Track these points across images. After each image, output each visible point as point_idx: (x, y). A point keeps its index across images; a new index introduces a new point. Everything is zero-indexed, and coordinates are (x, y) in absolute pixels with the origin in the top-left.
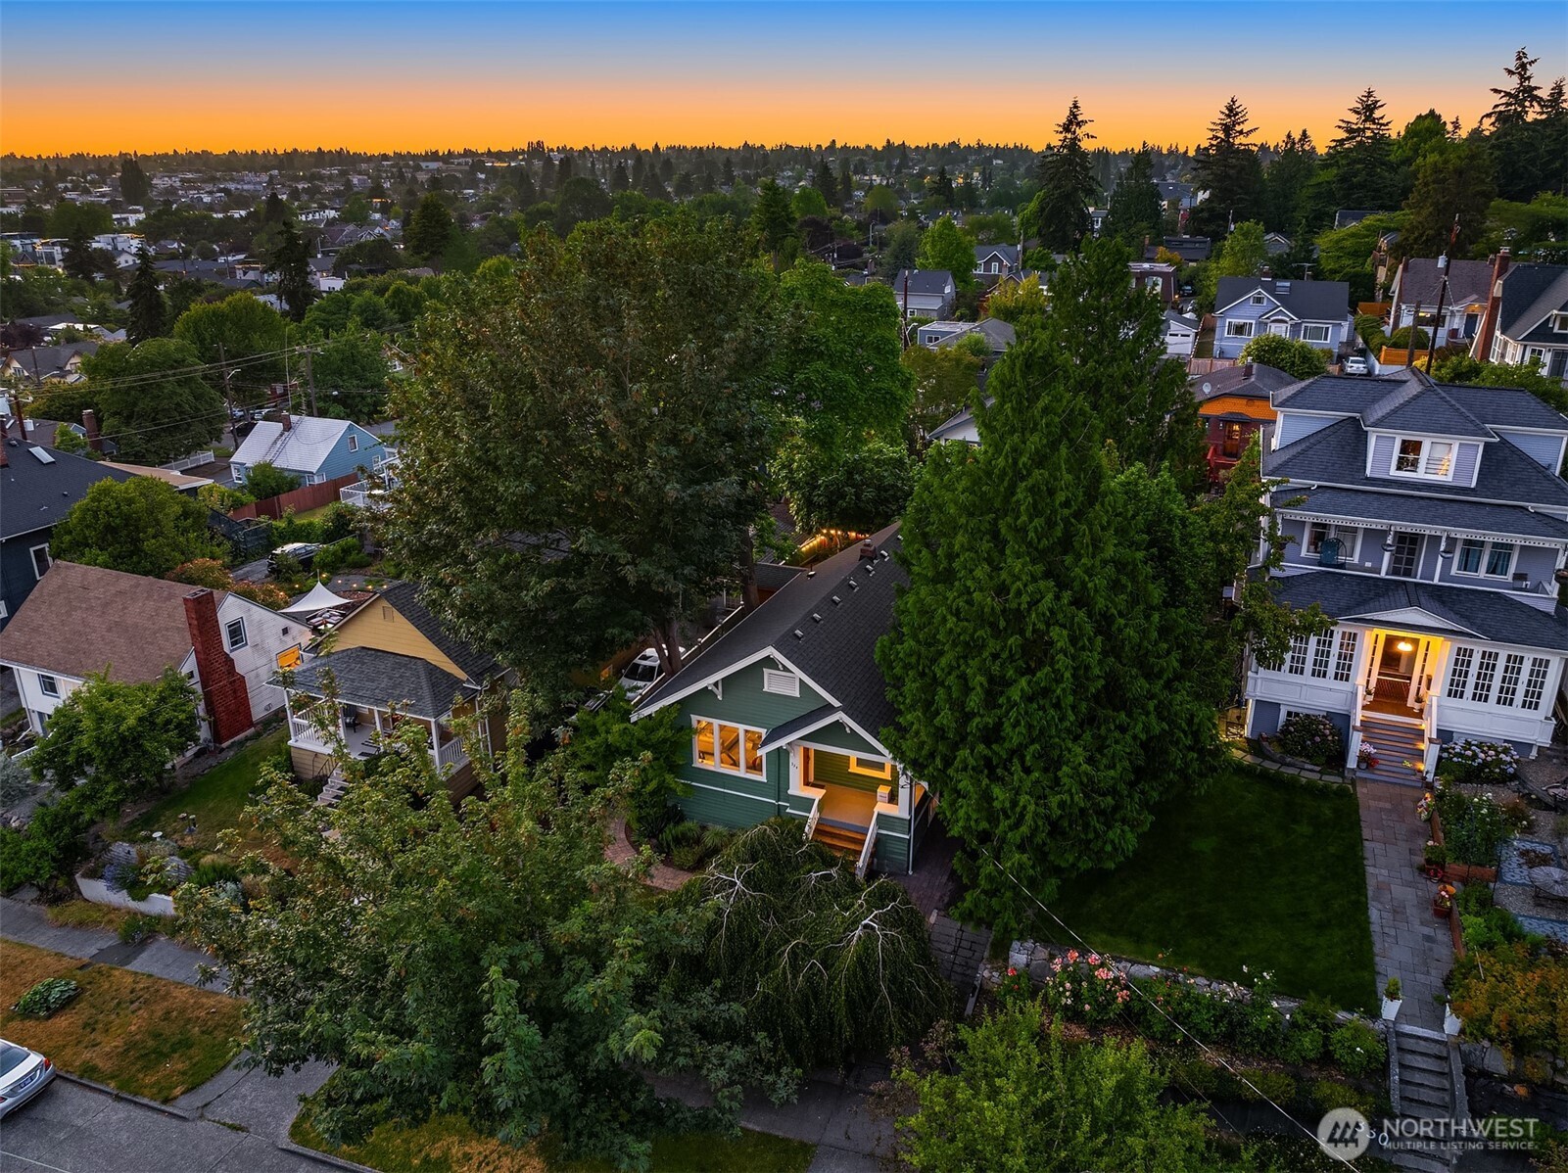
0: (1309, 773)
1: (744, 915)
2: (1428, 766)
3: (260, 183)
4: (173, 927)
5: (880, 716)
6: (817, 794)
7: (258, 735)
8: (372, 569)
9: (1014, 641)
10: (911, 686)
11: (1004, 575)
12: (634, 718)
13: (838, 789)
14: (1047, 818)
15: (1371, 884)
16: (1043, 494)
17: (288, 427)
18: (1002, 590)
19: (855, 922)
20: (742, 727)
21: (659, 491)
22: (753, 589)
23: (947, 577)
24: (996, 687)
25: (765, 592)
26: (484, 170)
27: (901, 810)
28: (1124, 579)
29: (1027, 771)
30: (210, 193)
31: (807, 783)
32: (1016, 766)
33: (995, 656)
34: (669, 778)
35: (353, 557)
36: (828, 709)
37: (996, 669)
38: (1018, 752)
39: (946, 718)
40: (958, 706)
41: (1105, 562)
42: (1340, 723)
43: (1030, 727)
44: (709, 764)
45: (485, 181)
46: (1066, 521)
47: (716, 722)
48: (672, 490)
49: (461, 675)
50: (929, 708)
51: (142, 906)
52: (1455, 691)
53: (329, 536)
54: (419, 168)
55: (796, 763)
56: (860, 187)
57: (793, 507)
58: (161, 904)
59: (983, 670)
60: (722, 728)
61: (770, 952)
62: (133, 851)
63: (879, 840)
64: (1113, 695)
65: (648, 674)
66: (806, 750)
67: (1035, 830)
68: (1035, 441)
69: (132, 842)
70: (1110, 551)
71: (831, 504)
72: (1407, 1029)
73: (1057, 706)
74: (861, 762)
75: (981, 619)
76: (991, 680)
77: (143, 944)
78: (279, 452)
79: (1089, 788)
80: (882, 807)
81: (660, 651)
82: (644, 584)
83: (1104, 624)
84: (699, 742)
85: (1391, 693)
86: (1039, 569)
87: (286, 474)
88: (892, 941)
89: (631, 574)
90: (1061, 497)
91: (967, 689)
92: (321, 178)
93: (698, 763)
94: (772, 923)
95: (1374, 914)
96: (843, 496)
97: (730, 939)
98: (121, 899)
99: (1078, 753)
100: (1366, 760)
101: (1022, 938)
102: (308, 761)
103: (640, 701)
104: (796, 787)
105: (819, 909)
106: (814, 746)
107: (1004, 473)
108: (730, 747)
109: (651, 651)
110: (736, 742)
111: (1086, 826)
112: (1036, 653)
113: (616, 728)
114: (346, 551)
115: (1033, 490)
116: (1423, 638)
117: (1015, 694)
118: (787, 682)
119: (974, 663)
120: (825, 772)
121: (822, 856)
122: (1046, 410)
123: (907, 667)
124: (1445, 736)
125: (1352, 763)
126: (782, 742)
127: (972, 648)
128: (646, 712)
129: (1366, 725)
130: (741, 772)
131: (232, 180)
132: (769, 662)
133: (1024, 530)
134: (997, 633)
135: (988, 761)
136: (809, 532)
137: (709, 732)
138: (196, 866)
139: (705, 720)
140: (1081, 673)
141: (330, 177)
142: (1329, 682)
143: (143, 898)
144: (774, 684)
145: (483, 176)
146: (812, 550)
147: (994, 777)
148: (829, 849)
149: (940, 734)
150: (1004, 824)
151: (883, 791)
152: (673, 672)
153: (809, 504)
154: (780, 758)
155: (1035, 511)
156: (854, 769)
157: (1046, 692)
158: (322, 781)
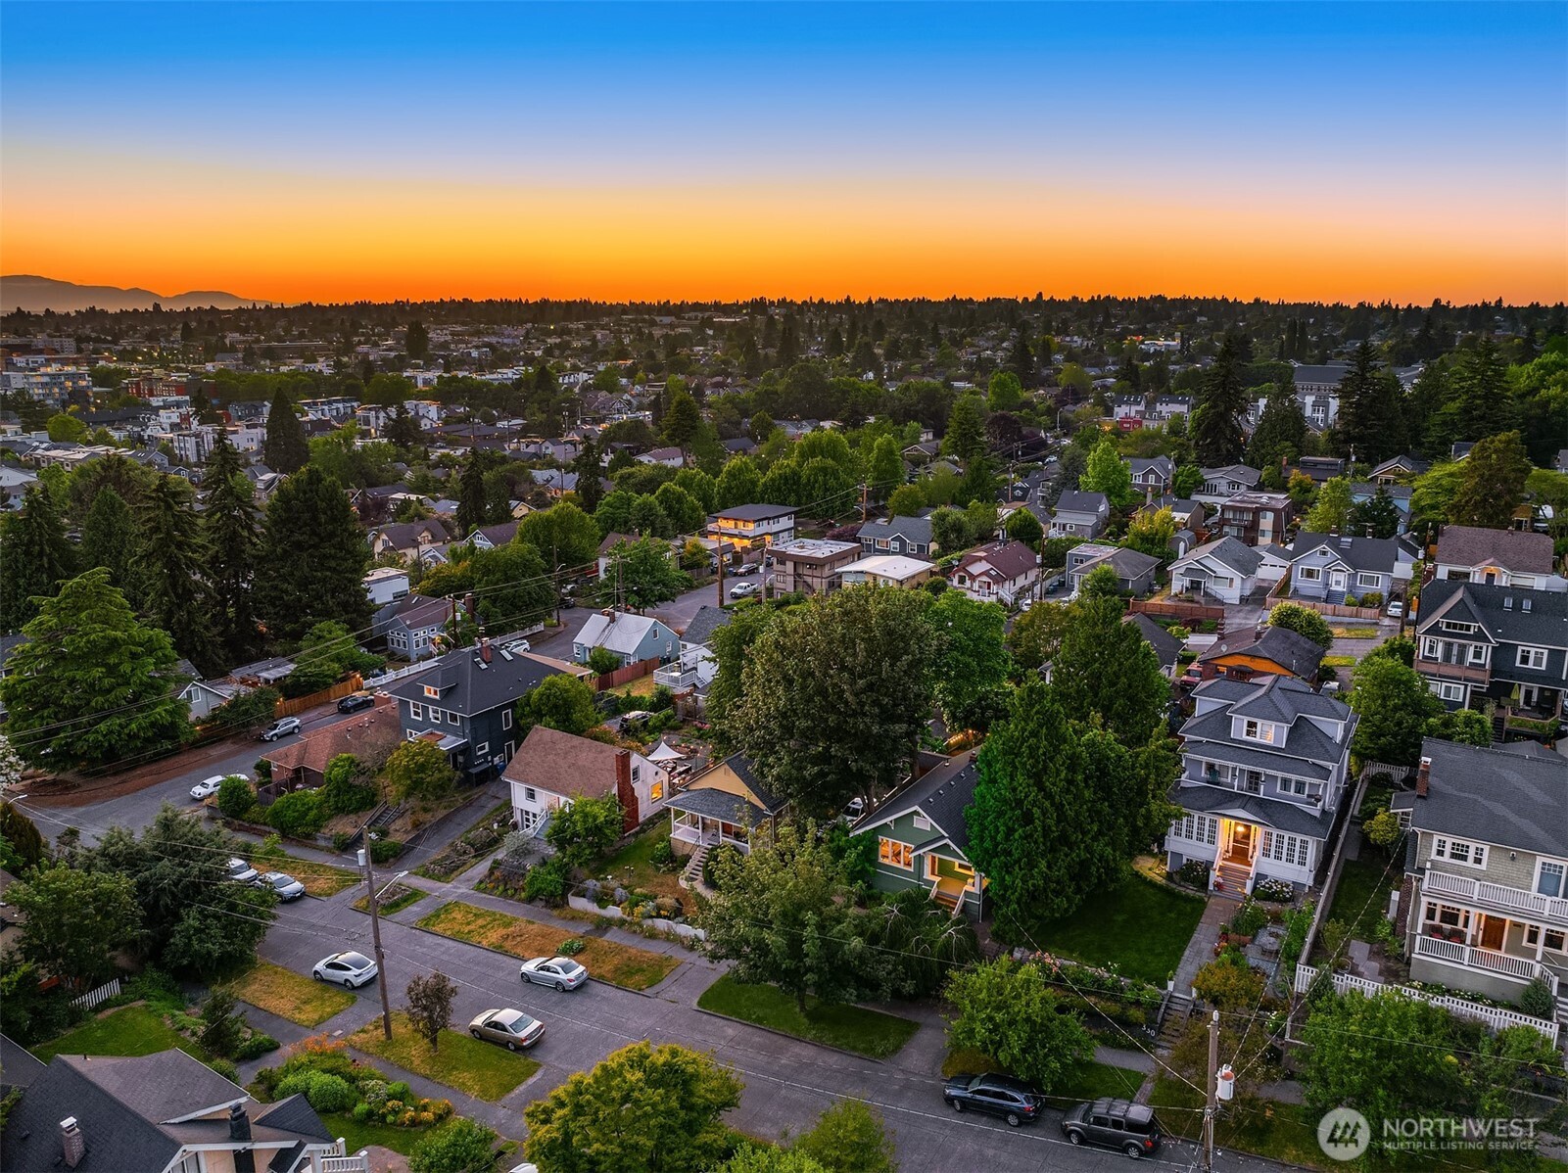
0: (1191, 891)
1: (897, 924)
2: (1248, 890)
3: (517, 337)
4: (622, 923)
5: (962, 841)
6: (937, 879)
7: (642, 831)
8: (683, 731)
9: (1018, 812)
10: (976, 829)
11: (1015, 783)
12: (851, 835)
13: (947, 879)
14: (1028, 890)
15: (1193, 939)
16: (1033, 750)
17: (613, 620)
18: (1014, 790)
19: (945, 932)
20: (903, 844)
21: (869, 728)
22: (917, 768)
23: (993, 781)
24: (1010, 831)
25: (924, 770)
26: (712, 325)
27: (976, 890)
28: (1072, 788)
29: (1021, 869)
30: (477, 347)
31: (933, 873)
32: (1017, 868)
33: (1010, 818)
34: (867, 865)
35: (671, 723)
36: (943, 837)
37: (1010, 824)
38: (1018, 861)
39: (987, 844)
40: (993, 839)
41: (1061, 780)
42: (1208, 866)
43: (1023, 851)
44: (886, 861)
45: (713, 337)
46: (1044, 761)
47: (890, 840)
48: (875, 729)
49: (762, 806)
50: (982, 840)
51: (603, 912)
52: (1266, 854)
53: (655, 707)
54: (653, 323)
55: (928, 863)
56: (1061, 349)
57: (945, 717)
58: (614, 912)
59: (1005, 825)
60: (894, 844)
61: (907, 940)
62: (598, 884)
63: (965, 904)
64: (1064, 839)
65: (855, 813)
66: (933, 858)
67: (1021, 895)
68: (1031, 726)
69: (597, 880)
70: (1063, 775)
71: (966, 718)
72: (1177, 995)
73: (1036, 842)
74: (961, 866)
75: (1005, 801)
76: (1008, 828)
77: (606, 930)
78: (607, 637)
79: (1047, 879)
80: (968, 888)
81: (863, 800)
82: (860, 770)
83: (1059, 807)
84: (882, 850)
85: (1240, 852)
86: (1031, 781)
87: (614, 655)
88: (960, 940)
89: (854, 766)
90: (1041, 751)
91: (997, 832)
92: (569, 332)
93: (881, 860)
94: (909, 929)
95: (1187, 953)
96: (974, 714)
97: (891, 933)
98: (592, 908)
99: (1043, 864)
100: (1218, 886)
101: (1019, 946)
102: (680, 845)
103: (856, 825)
104: (927, 875)
105: (930, 926)
106: (937, 856)
107: (1018, 739)
108: (897, 855)
109: (858, 800)
110: (899, 853)
111: (1047, 897)
112: (1028, 818)
113: (844, 838)
114: (668, 718)
115: (1029, 747)
116: (1253, 826)
117: (1017, 836)
118: (924, 823)
119: (1002, 820)
120: (944, 870)
121: (934, 905)
122: (1037, 712)
123: (975, 820)
124: (1260, 876)
125: (1211, 887)
126: (921, 852)
127: (1000, 814)
128: (857, 832)
129: (1221, 869)
130: (901, 866)
131: (494, 334)
132: (915, 813)
133: (1025, 764)
134: (1012, 809)
135: (1006, 864)
136: (953, 732)
137: (887, 846)
138: (632, 893)
139: (885, 839)
140: (1046, 831)
141: (578, 332)
142: (1205, 844)
143: (605, 908)
144: (918, 823)
145: (711, 332)
146: (956, 743)
147: (1008, 872)
148: (942, 904)
149: (986, 851)
150: (1009, 893)
151: (970, 881)
152: (870, 813)
153: (954, 717)
154: (920, 859)
155: (1031, 756)
156: (957, 869)
157: (1031, 836)
158: (688, 858)
